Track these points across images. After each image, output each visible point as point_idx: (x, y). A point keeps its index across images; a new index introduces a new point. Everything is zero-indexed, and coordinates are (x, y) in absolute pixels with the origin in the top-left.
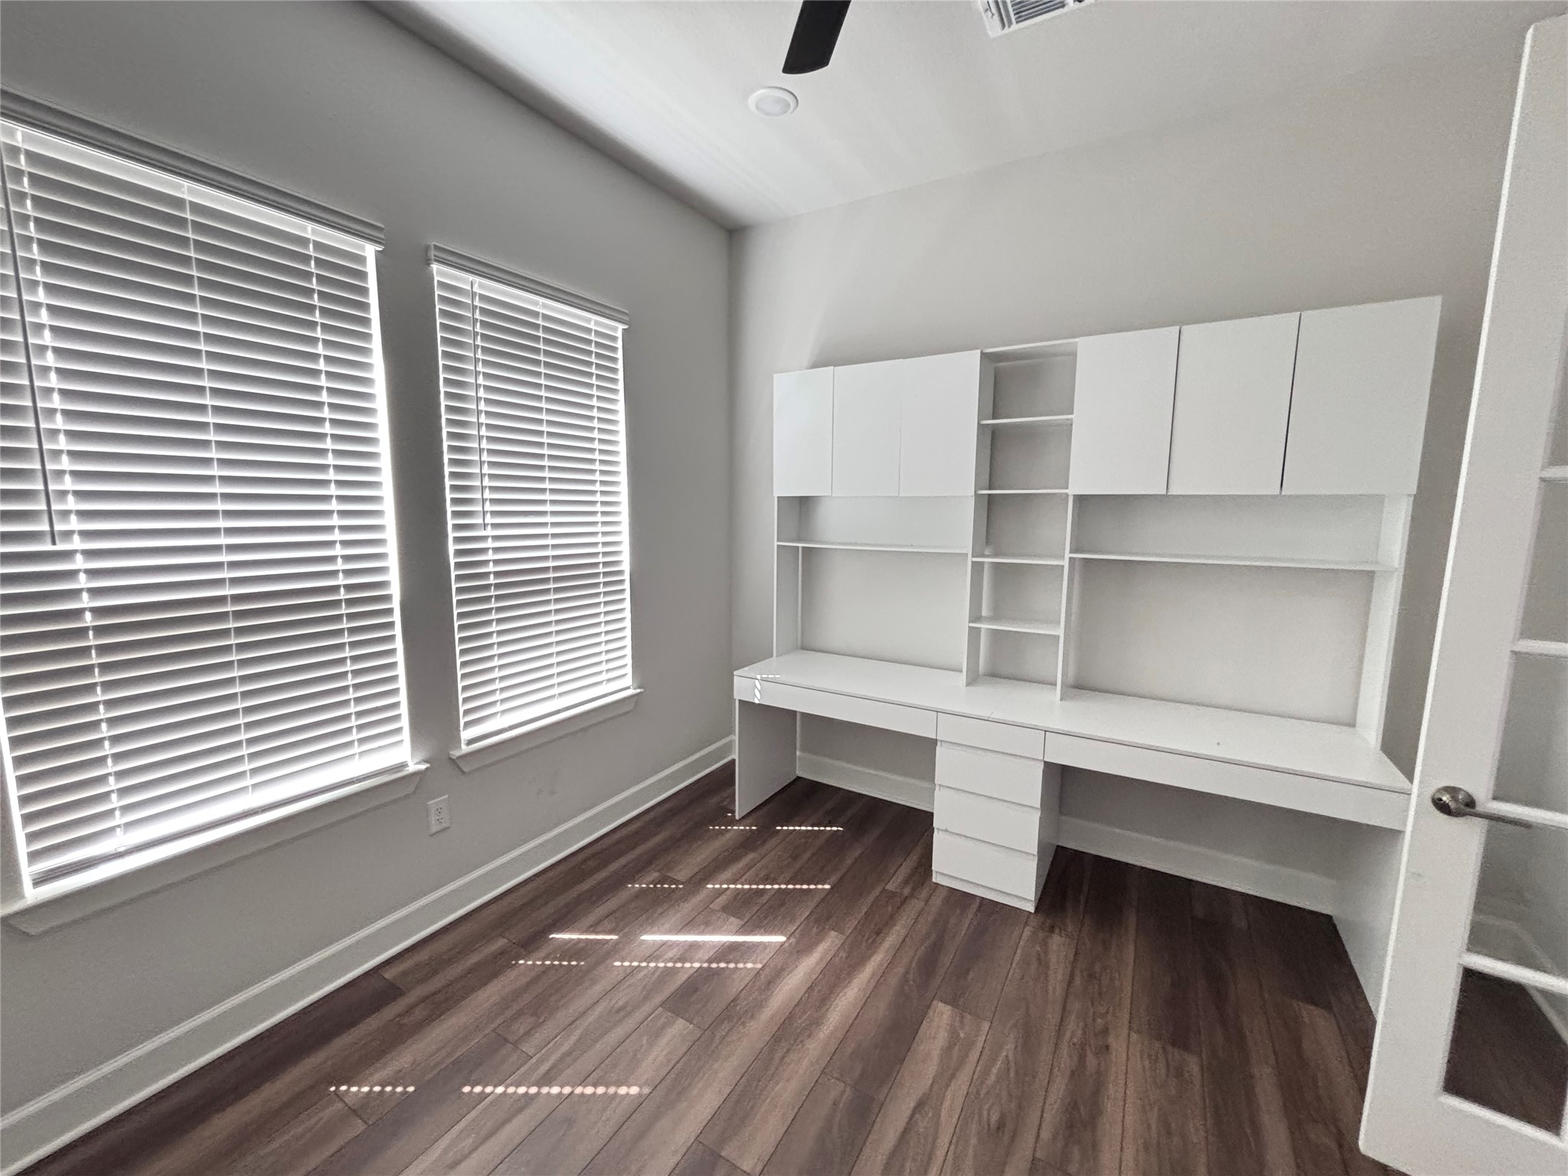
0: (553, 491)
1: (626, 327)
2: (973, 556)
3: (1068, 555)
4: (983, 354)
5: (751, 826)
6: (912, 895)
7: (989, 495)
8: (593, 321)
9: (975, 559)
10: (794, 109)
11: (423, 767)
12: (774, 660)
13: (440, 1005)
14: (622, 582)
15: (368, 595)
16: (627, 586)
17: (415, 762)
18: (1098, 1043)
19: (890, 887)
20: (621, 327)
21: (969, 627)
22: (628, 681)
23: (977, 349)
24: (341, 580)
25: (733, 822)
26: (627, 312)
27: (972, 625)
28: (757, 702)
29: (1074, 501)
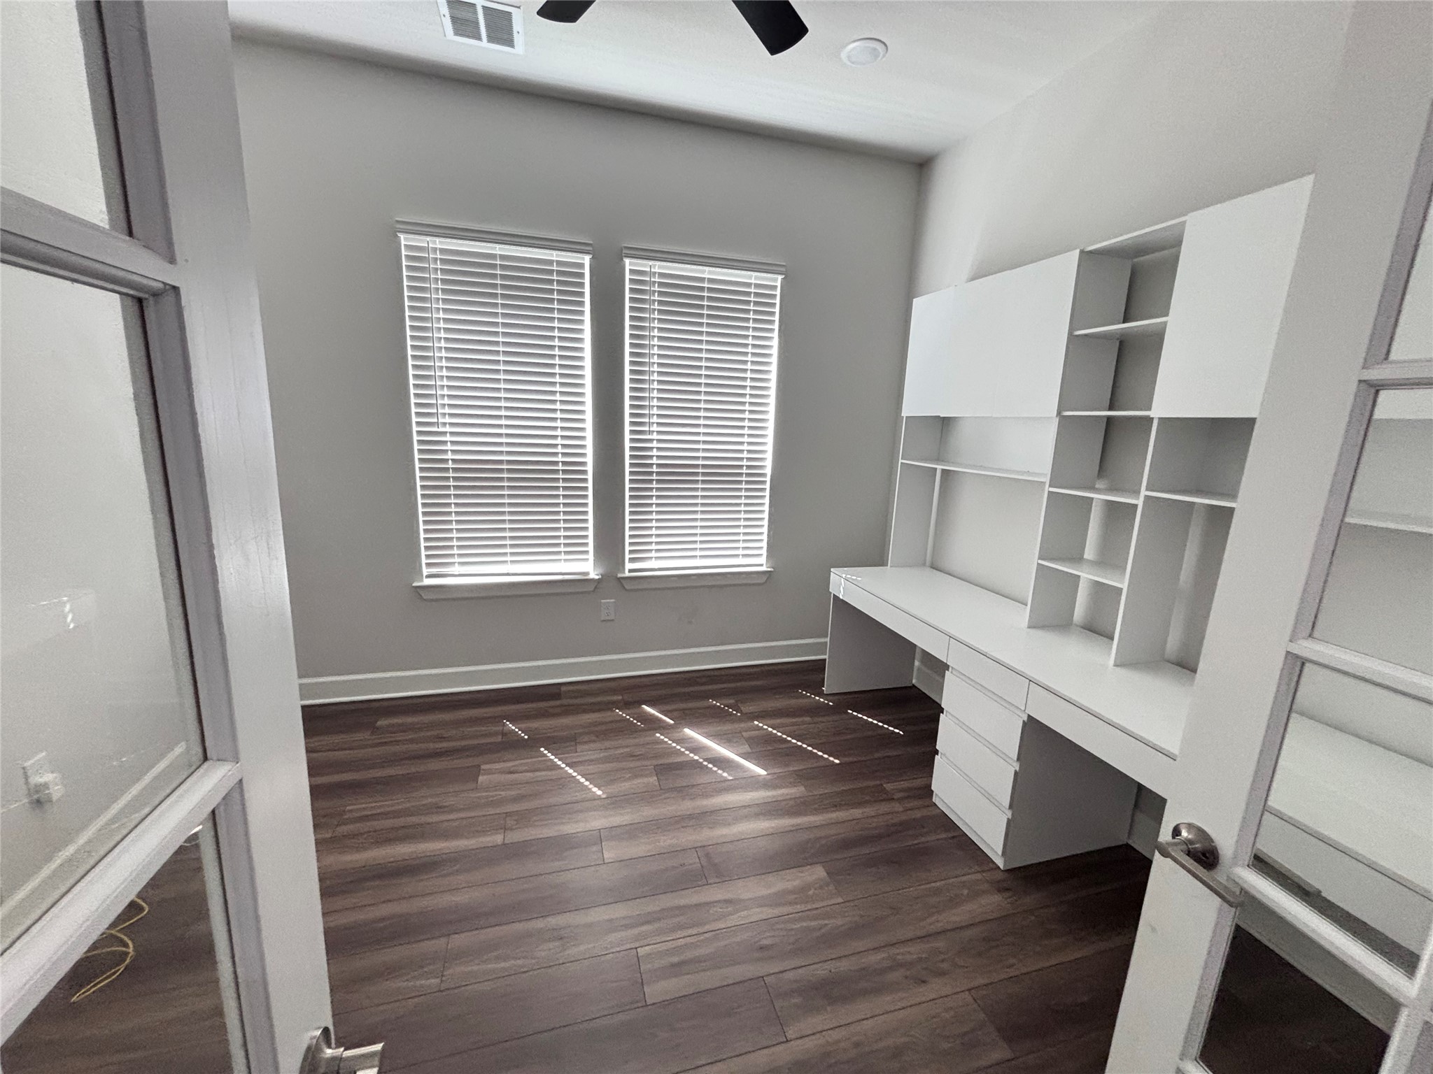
0: (706, 409)
1: (783, 276)
2: (1050, 486)
3: (1144, 492)
4: (1082, 252)
5: (829, 701)
6: (900, 800)
7: (1109, 419)
8: (753, 277)
9: (1051, 489)
10: (884, 56)
11: (597, 577)
12: (888, 569)
13: (567, 711)
14: (764, 482)
15: (574, 469)
16: (768, 486)
17: (596, 573)
18: (921, 974)
19: (888, 786)
20: (780, 277)
21: (1038, 564)
22: (763, 560)
23: (1076, 249)
24: (560, 458)
25: (821, 694)
26: (784, 264)
27: (1040, 562)
28: (841, 597)
29: (1159, 424)
